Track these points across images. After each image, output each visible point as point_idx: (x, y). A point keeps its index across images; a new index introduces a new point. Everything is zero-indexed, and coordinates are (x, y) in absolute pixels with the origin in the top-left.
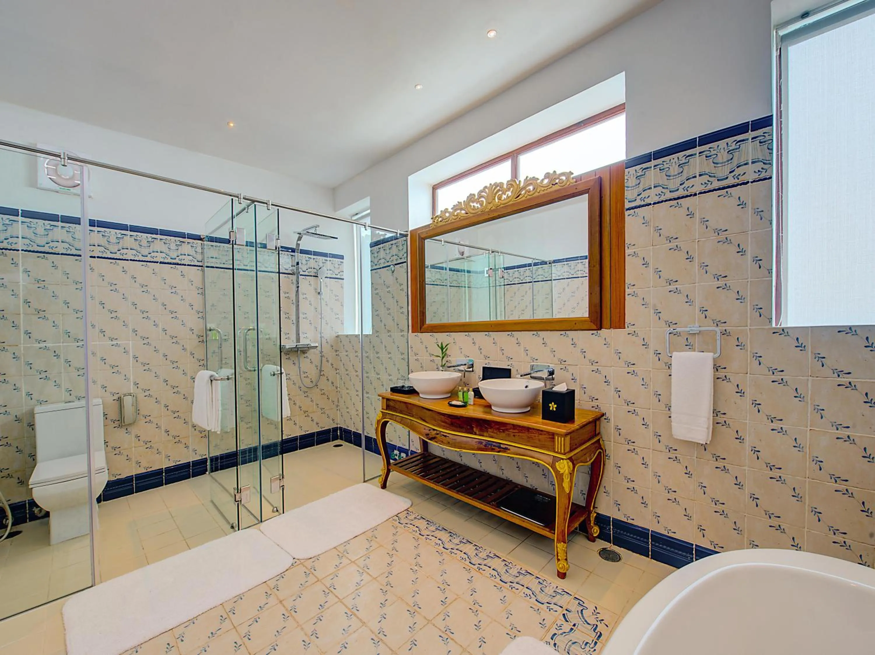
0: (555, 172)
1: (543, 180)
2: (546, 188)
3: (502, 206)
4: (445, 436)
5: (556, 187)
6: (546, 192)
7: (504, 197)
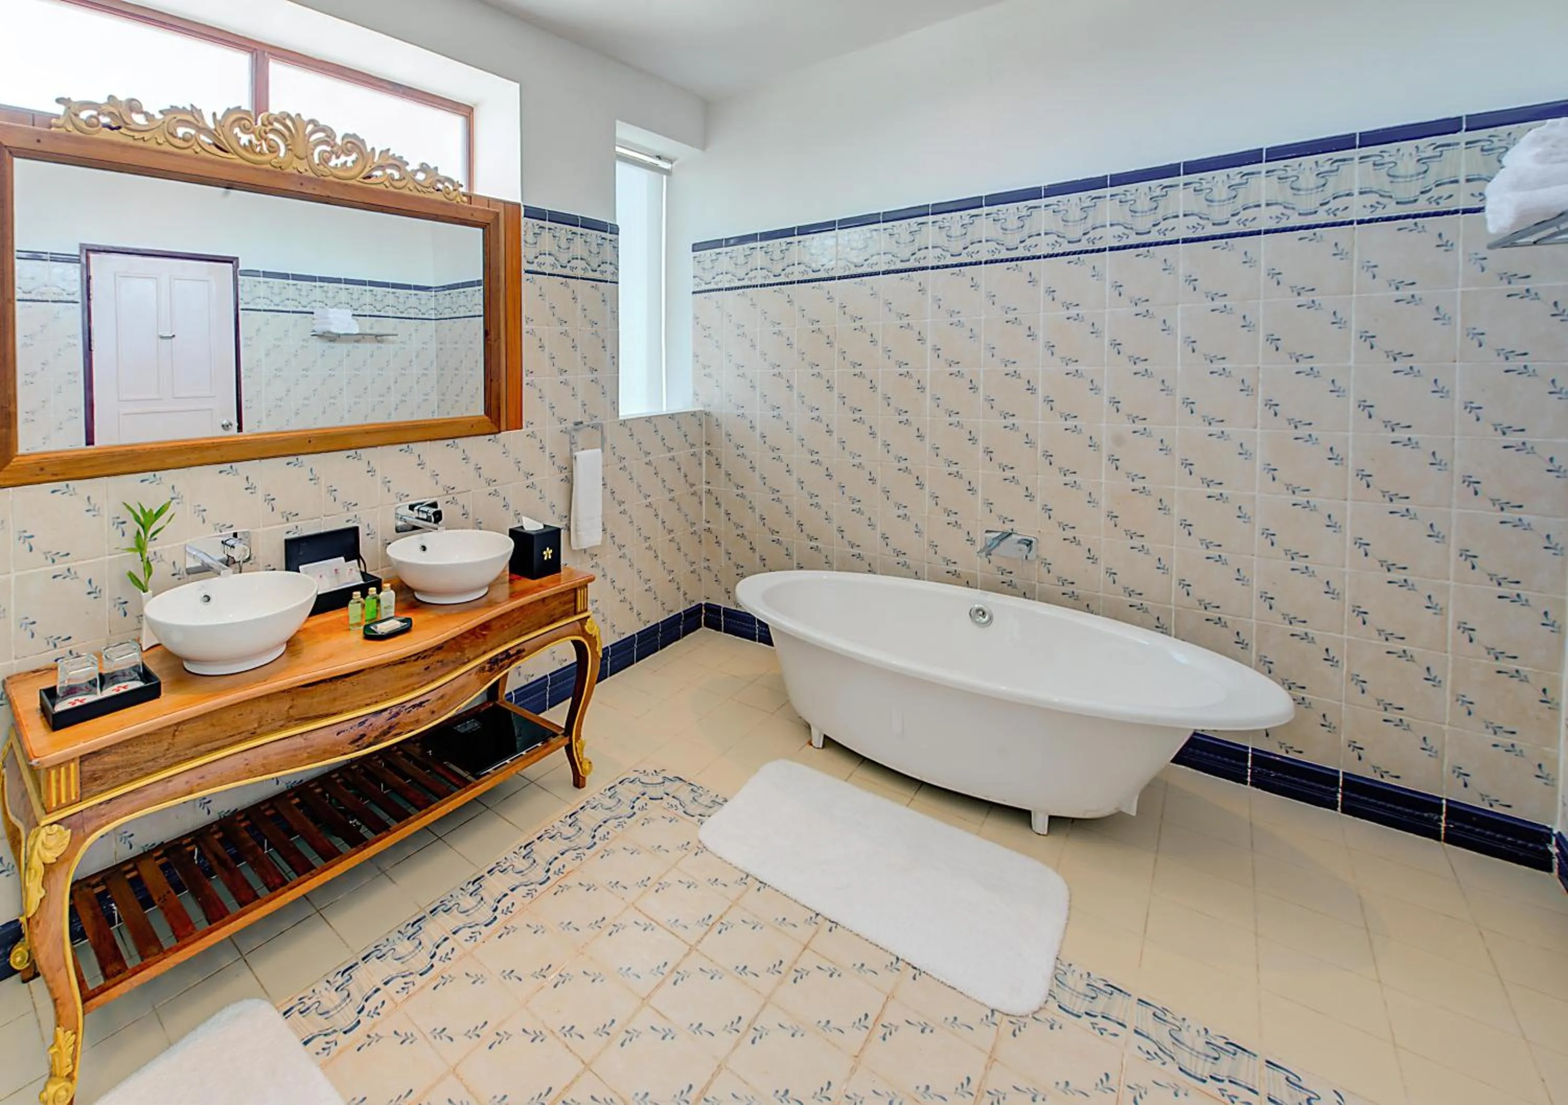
0: (436, 168)
1: (415, 172)
2: (424, 190)
3: (331, 178)
4: (420, 704)
5: (439, 197)
6: (421, 195)
7: (333, 162)
